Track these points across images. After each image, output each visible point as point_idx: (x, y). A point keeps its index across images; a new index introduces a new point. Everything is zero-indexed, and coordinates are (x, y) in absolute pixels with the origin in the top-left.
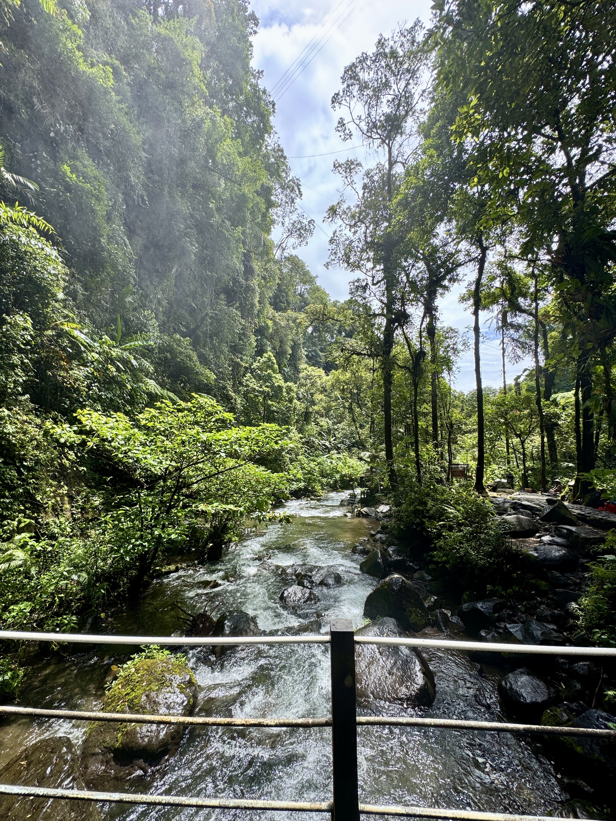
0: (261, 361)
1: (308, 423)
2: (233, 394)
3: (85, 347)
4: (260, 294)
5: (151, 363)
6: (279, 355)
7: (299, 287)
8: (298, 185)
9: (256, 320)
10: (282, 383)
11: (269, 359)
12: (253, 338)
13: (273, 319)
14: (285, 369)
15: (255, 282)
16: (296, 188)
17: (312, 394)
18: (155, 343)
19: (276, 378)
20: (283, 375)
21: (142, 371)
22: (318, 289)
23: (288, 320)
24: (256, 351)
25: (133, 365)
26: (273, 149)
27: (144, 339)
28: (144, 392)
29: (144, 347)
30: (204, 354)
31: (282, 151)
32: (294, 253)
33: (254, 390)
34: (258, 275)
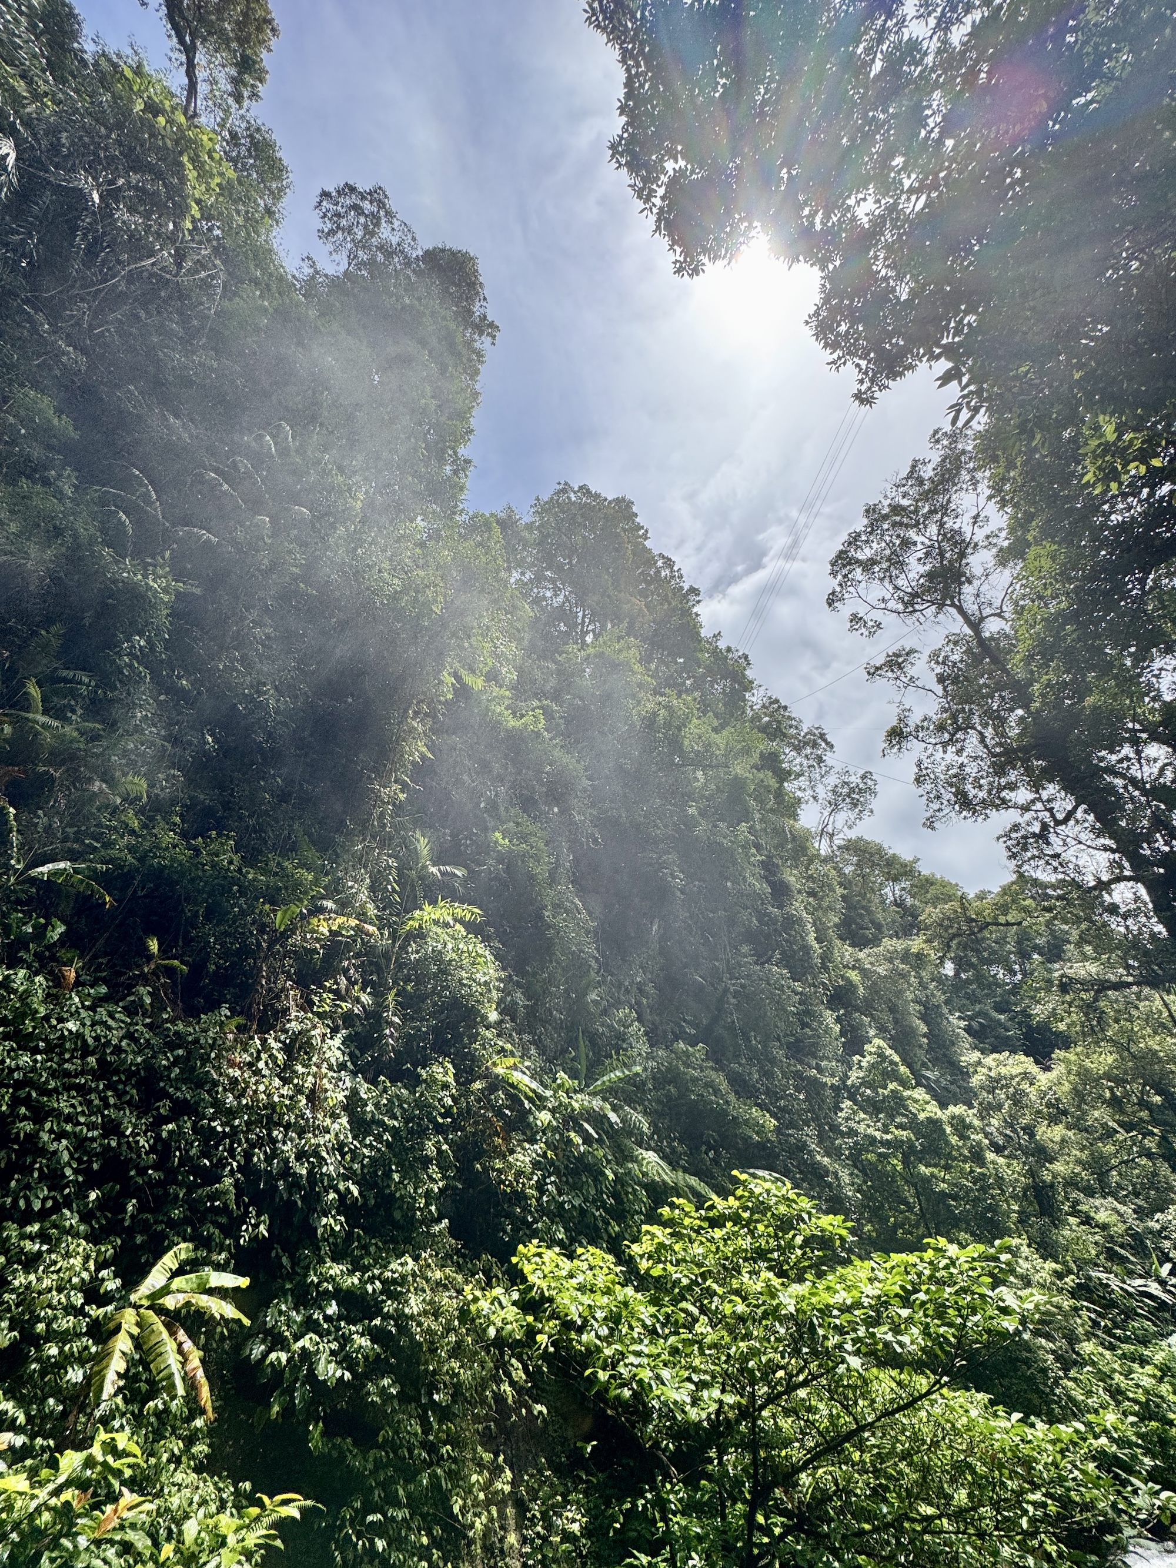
0: (864, 1064)
1: (1057, 1222)
2: (826, 1160)
3: (530, 1100)
4: (814, 924)
5: (645, 1113)
6: (902, 1040)
7: (887, 890)
8: (822, 736)
9: (824, 978)
10: (933, 1109)
11: (881, 1055)
12: (829, 1017)
13: (857, 966)
14: (929, 1074)
15: (798, 906)
16: (819, 741)
17: (1030, 1131)
18: (645, 1069)
19: (916, 1101)
20: (929, 1090)
21: (630, 1134)
22: (929, 882)
23: (890, 961)
24: (844, 1044)
25: (611, 1124)
26: (764, 706)
27: (625, 1064)
28: (640, 1184)
29: (628, 1080)
30: (739, 1075)
31: (777, 701)
32: (852, 834)
33: (872, 1140)
34: (799, 892)
